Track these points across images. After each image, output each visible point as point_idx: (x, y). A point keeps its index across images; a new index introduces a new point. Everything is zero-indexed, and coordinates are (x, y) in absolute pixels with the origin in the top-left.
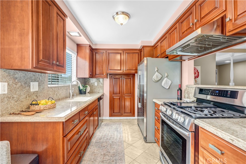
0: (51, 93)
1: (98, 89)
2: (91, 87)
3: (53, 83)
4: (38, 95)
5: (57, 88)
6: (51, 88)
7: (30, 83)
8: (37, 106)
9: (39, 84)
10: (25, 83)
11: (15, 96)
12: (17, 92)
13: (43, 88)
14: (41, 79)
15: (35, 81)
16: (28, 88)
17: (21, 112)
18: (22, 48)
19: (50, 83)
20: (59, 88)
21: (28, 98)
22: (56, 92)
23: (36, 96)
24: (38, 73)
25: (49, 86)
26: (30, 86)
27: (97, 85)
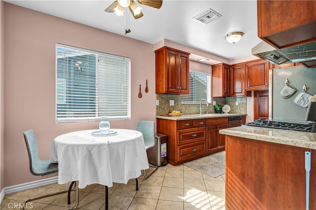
0: (183, 108)
1: (240, 110)
2: (232, 107)
3: (185, 101)
4: (174, 108)
5: (189, 105)
6: (183, 104)
7: (169, 101)
8: (171, 113)
9: (174, 101)
10: (167, 101)
11: (162, 107)
12: (163, 105)
13: (177, 104)
14: (176, 98)
15: (172, 99)
16: (168, 103)
17: (165, 115)
18: (162, 83)
19: (183, 101)
20: (190, 105)
21: (168, 109)
22: (188, 108)
23: (173, 108)
24: (174, 95)
25: (182, 103)
26: (169, 102)
27: (238, 105)
